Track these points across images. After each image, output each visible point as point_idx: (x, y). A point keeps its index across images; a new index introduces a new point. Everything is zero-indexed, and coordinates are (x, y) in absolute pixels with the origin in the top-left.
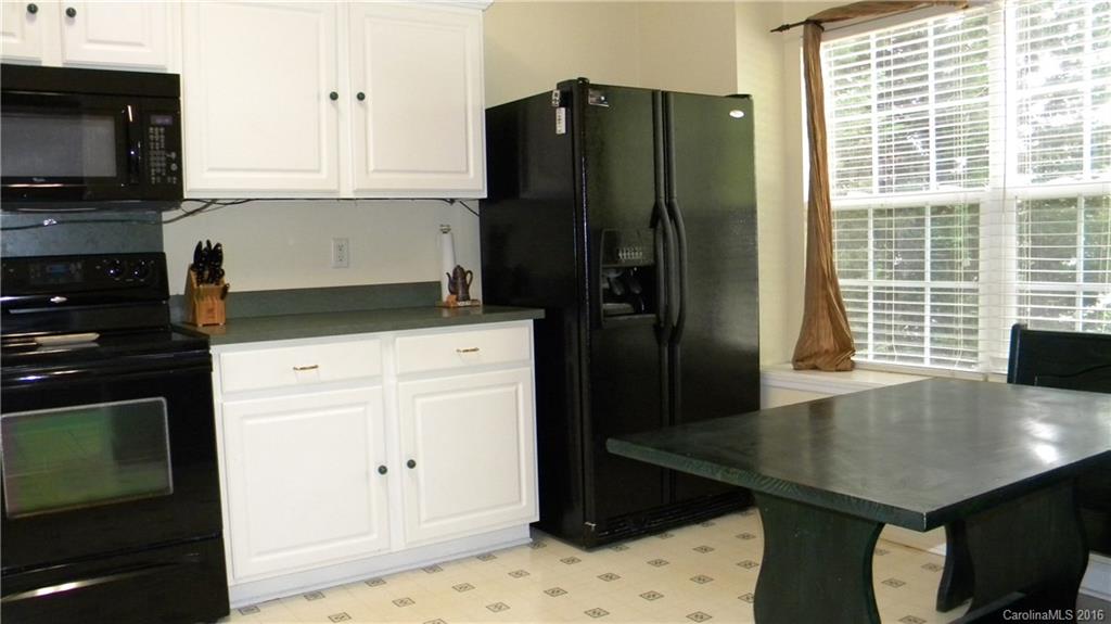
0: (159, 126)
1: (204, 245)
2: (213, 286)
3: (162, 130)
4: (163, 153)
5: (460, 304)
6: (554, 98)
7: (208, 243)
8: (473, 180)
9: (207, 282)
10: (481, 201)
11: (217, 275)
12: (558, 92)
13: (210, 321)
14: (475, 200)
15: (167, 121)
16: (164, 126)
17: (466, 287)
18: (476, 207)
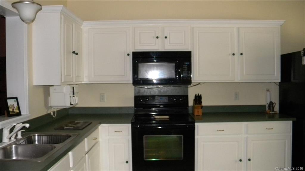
0: (186, 65)
1: (197, 95)
2: (199, 105)
3: (187, 66)
4: (187, 71)
5: (271, 113)
6: (301, 53)
7: (198, 94)
8: (276, 76)
9: (197, 104)
10: (279, 83)
11: (200, 102)
12: (303, 52)
13: (198, 114)
14: (278, 82)
15: (188, 63)
16: (187, 65)
17: (273, 108)
18: (278, 84)
